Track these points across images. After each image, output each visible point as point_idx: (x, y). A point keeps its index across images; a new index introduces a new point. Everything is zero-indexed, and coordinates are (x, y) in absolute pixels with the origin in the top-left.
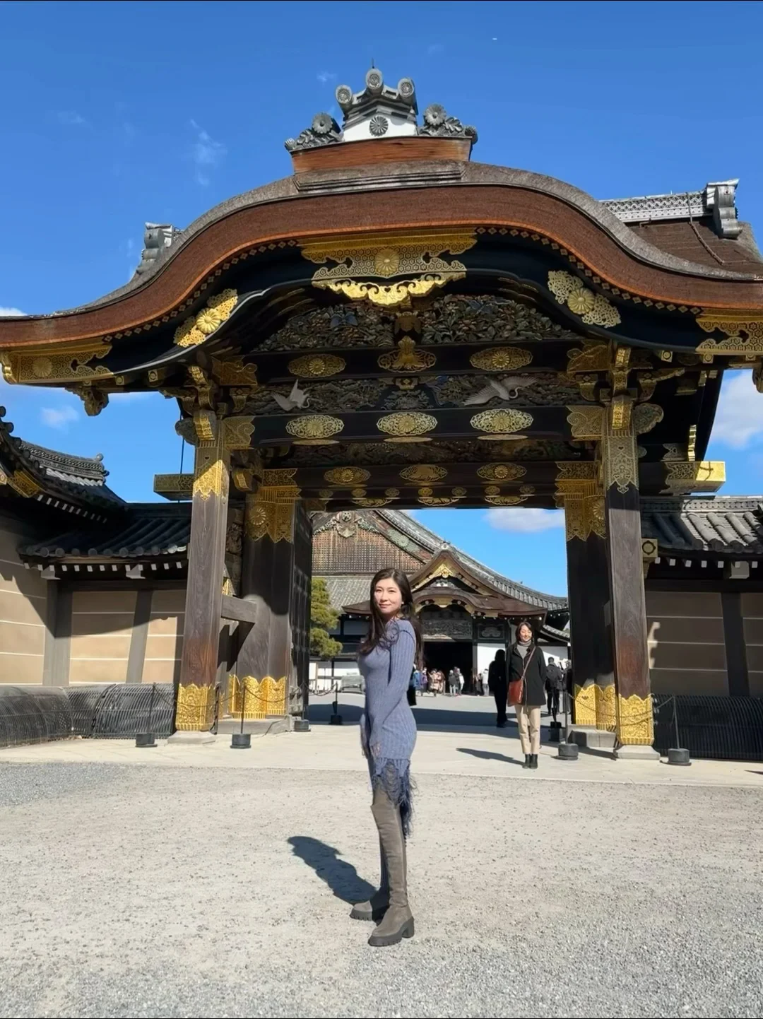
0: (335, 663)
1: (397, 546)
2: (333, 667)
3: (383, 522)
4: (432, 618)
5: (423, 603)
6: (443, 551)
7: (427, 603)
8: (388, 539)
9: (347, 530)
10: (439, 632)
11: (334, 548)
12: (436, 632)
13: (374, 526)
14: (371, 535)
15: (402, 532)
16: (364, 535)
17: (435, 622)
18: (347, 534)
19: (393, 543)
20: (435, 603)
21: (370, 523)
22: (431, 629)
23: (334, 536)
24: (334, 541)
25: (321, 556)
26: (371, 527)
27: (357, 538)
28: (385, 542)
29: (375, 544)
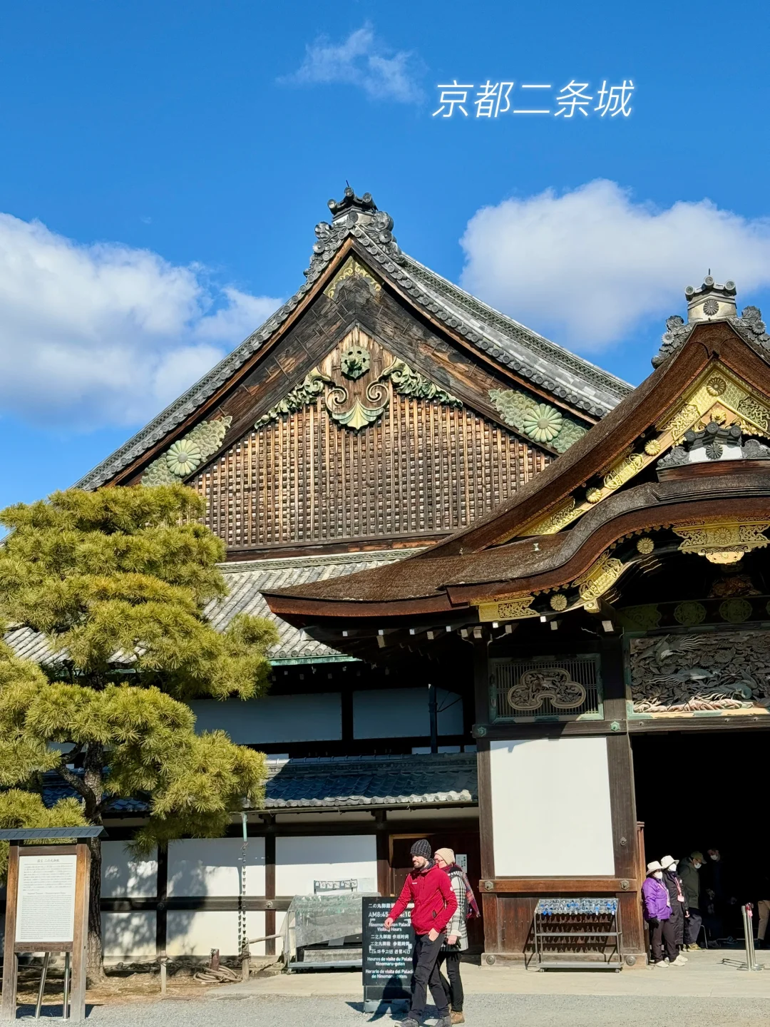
0: (280, 842)
1: (524, 440)
2: (270, 860)
3: (473, 368)
4: (668, 626)
5: (624, 550)
6: (701, 327)
7: (646, 547)
8: (492, 421)
9: (358, 405)
10: (707, 688)
11: (320, 468)
12: (692, 689)
13: (445, 382)
14: (435, 414)
15: (539, 393)
16: (415, 415)
17: (685, 644)
18: (357, 419)
19: (510, 432)
20: (685, 548)
21: (431, 377)
22: (669, 678)
23: (320, 430)
24: (320, 446)
25: (281, 494)
26: (434, 388)
27: (391, 429)
28: (483, 432)
29: (449, 441)
